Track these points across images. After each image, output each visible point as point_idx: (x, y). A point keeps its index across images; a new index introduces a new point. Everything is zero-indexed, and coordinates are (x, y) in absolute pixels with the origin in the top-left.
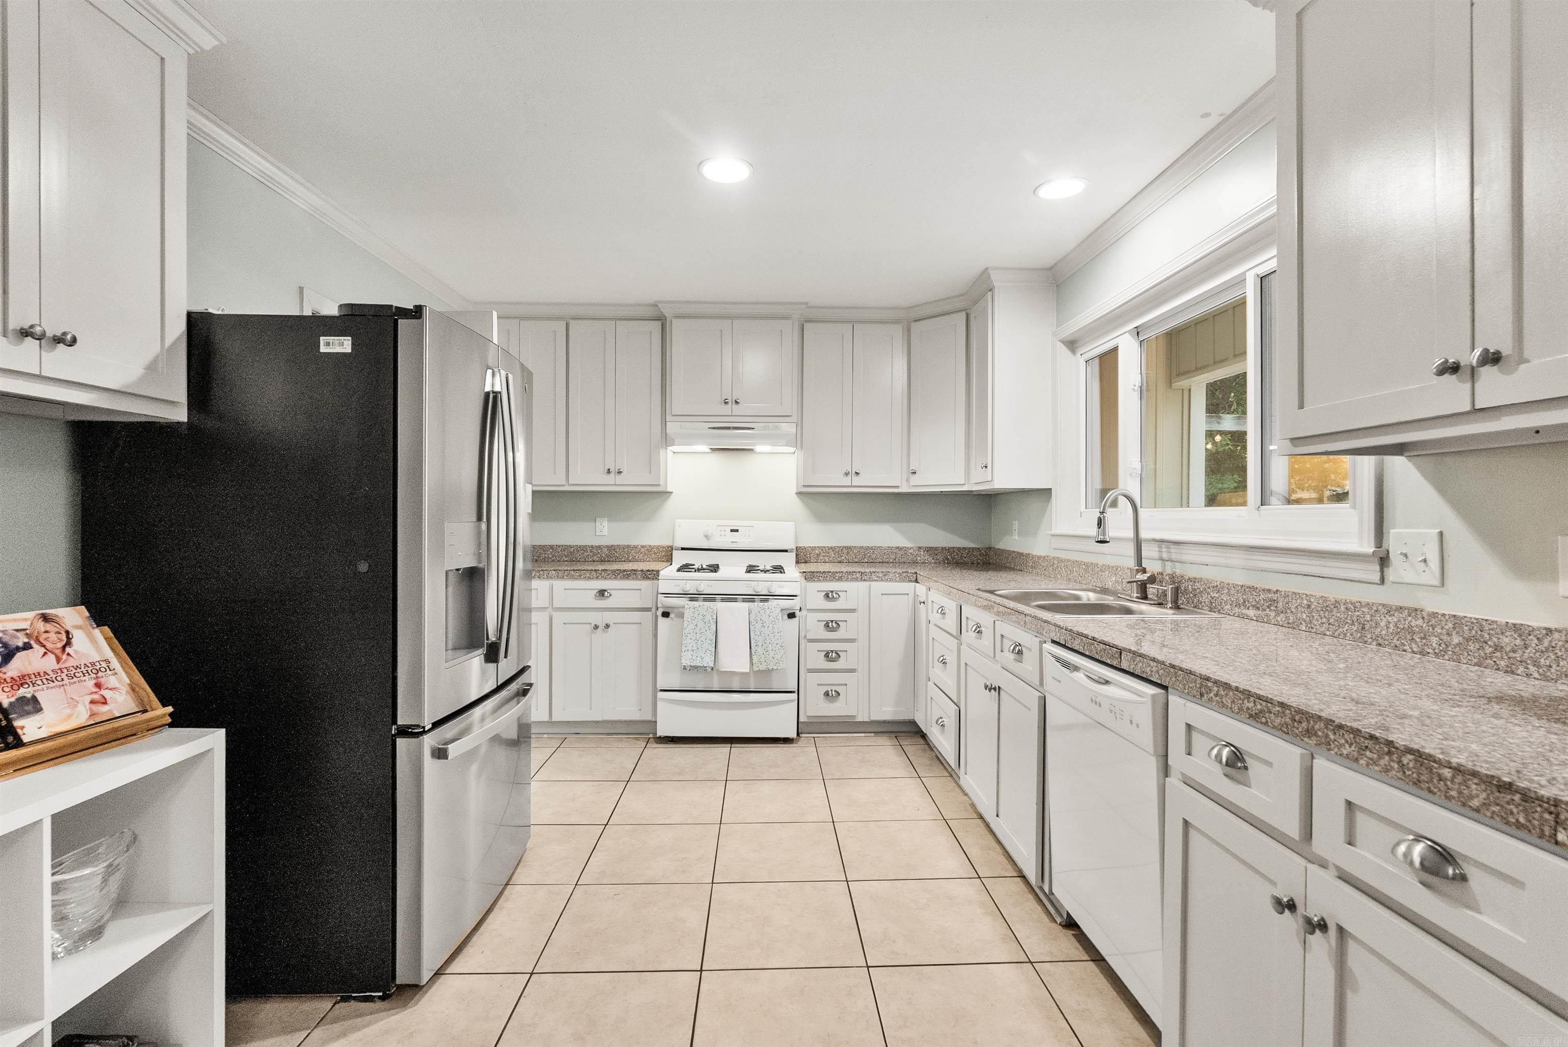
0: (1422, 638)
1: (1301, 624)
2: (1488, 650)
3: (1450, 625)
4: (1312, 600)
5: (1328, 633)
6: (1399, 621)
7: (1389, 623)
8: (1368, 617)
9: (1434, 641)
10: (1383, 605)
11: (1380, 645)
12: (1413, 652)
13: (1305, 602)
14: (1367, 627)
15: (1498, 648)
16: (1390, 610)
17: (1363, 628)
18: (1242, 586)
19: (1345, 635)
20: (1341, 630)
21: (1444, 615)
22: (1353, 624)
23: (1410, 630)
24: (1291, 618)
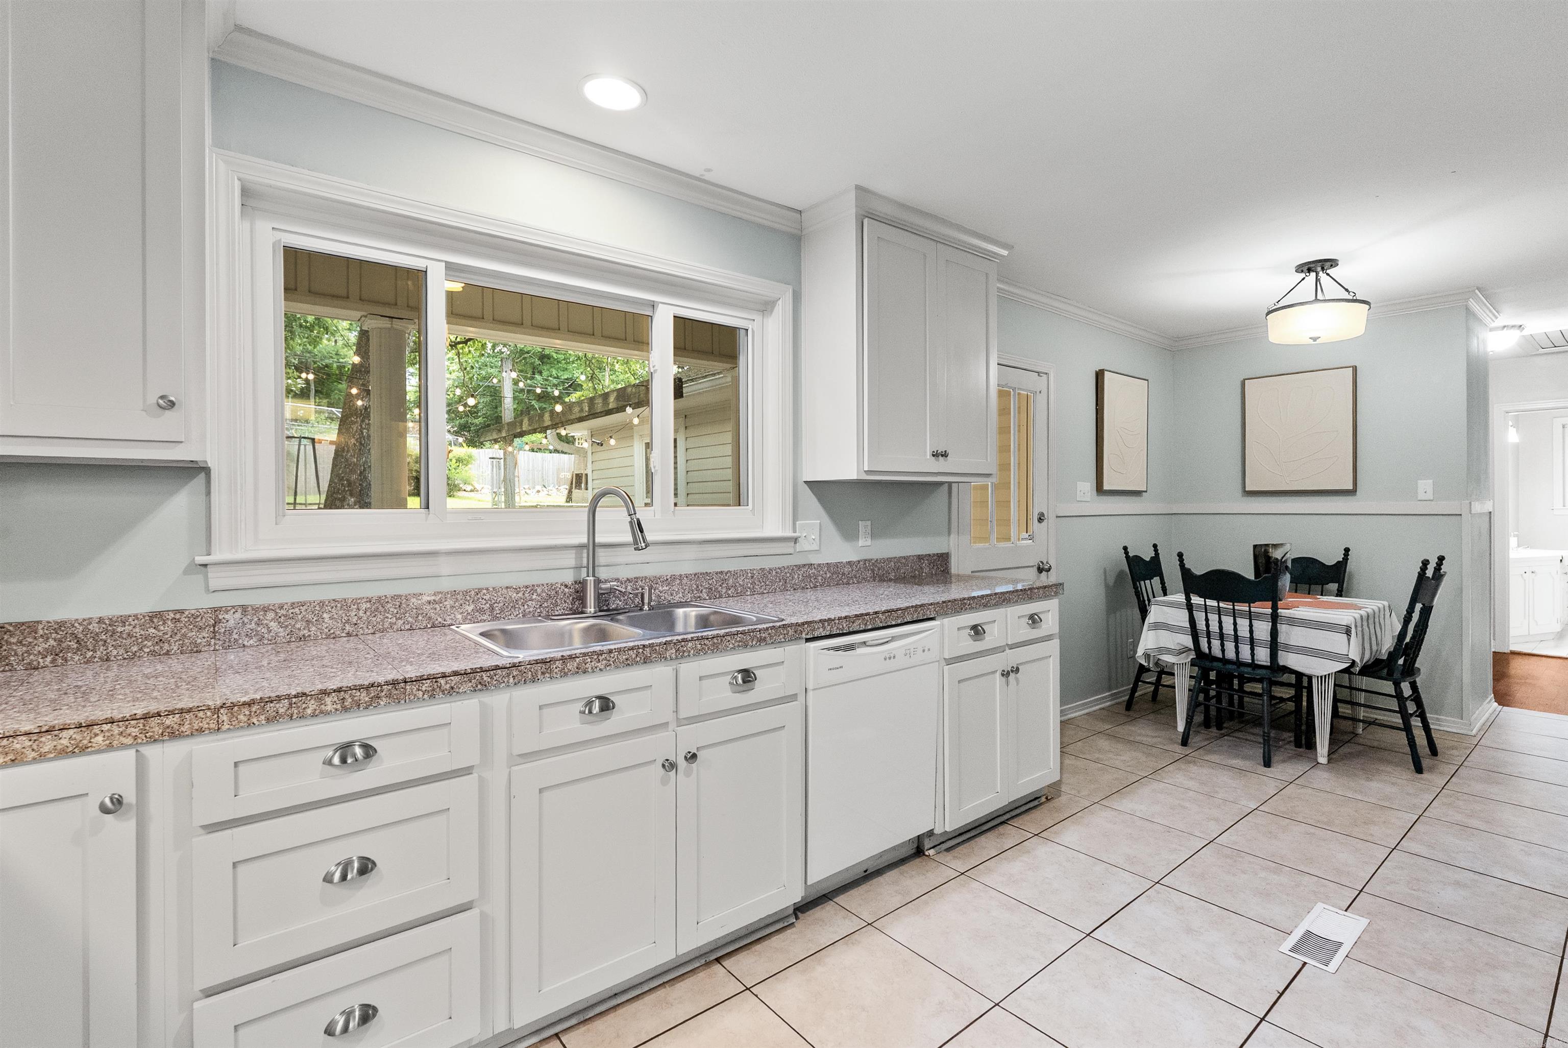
0: (815, 579)
1: (747, 591)
2: (840, 576)
3: (826, 569)
4: (755, 572)
5: (765, 592)
6: (804, 572)
7: (799, 575)
8: (788, 575)
9: (820, 578)
10: (796, 566)
11: (795, 589)
12: (811, 588)
13: (750, 575)
14: (788, 581)
15: (843, 574)
16: (799, 567)
17: (785, 582)
18: (695, 575)
19: (776, 589)
20: (773, 587)
21: (823, 564)
22: (780, 581)
23: (810, 576)
24: (739, 589)
